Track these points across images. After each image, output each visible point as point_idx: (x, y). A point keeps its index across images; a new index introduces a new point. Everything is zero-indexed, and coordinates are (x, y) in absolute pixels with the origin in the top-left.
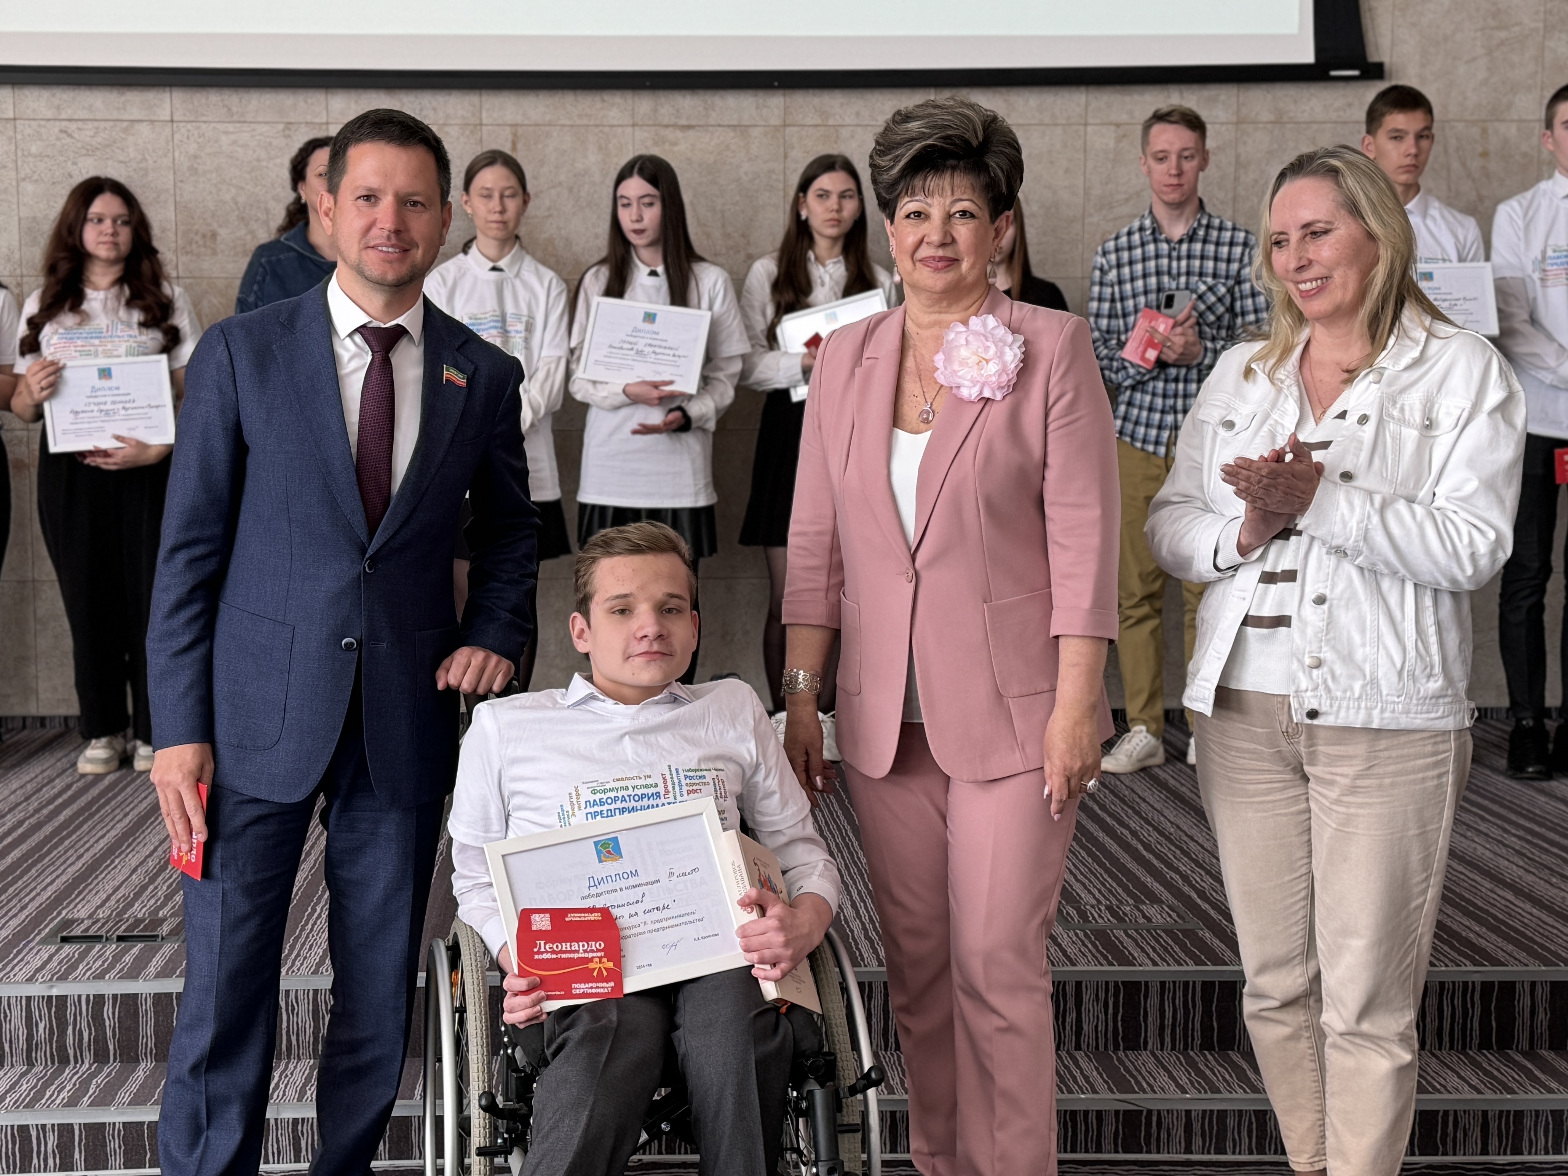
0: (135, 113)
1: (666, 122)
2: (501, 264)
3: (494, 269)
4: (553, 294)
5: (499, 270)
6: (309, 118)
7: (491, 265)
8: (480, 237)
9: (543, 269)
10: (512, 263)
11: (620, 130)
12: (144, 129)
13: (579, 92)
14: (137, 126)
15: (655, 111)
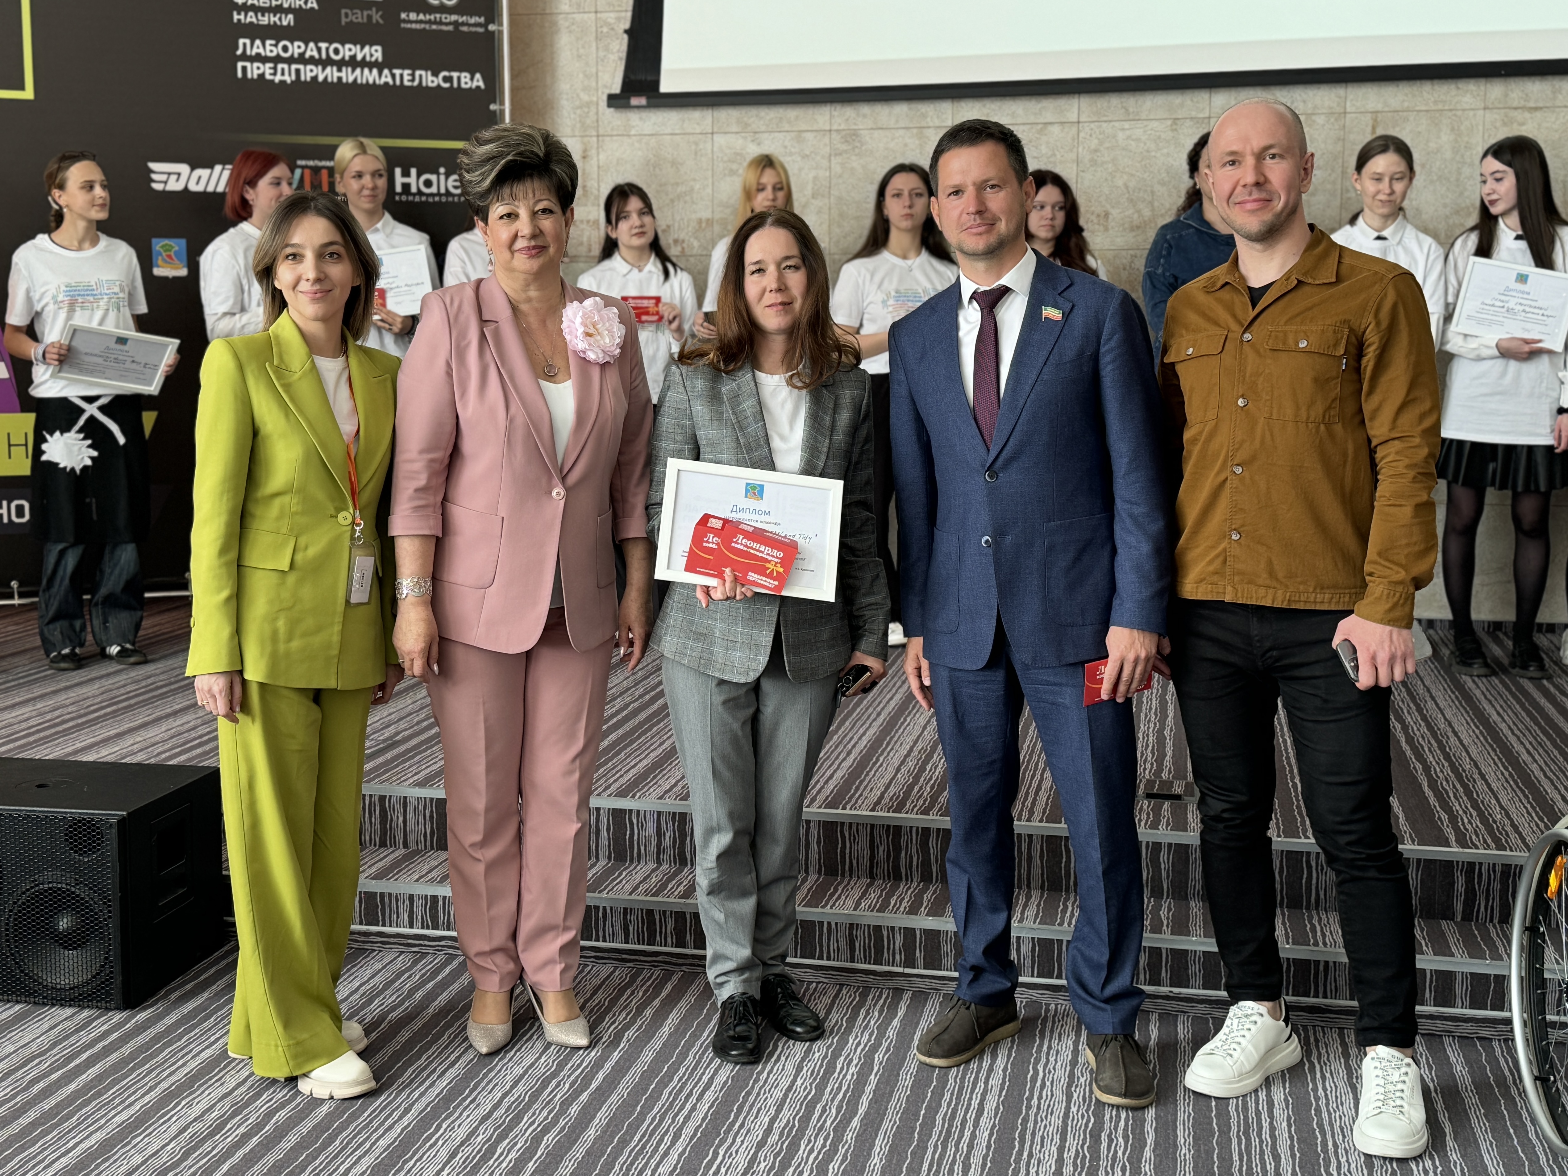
0: (1049, 117)
1: (1515, 104)
2: (1385, 233)
3: (1379, 238)
4: (1431, 258)
5: (1384, 239)
6: (1194, 114)
7: (1376, 234)
8: (1366, 210)
9: (1422, 236)
10: (1394, 233)
11: (1471, 113)
12: (1056, 129)
13: (1436, 82)
14: (1050, 128)
15: (1506, 95)
